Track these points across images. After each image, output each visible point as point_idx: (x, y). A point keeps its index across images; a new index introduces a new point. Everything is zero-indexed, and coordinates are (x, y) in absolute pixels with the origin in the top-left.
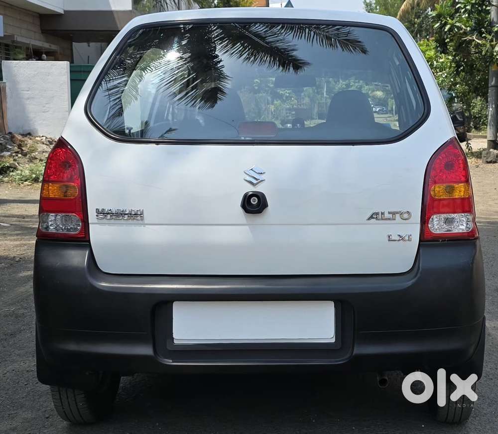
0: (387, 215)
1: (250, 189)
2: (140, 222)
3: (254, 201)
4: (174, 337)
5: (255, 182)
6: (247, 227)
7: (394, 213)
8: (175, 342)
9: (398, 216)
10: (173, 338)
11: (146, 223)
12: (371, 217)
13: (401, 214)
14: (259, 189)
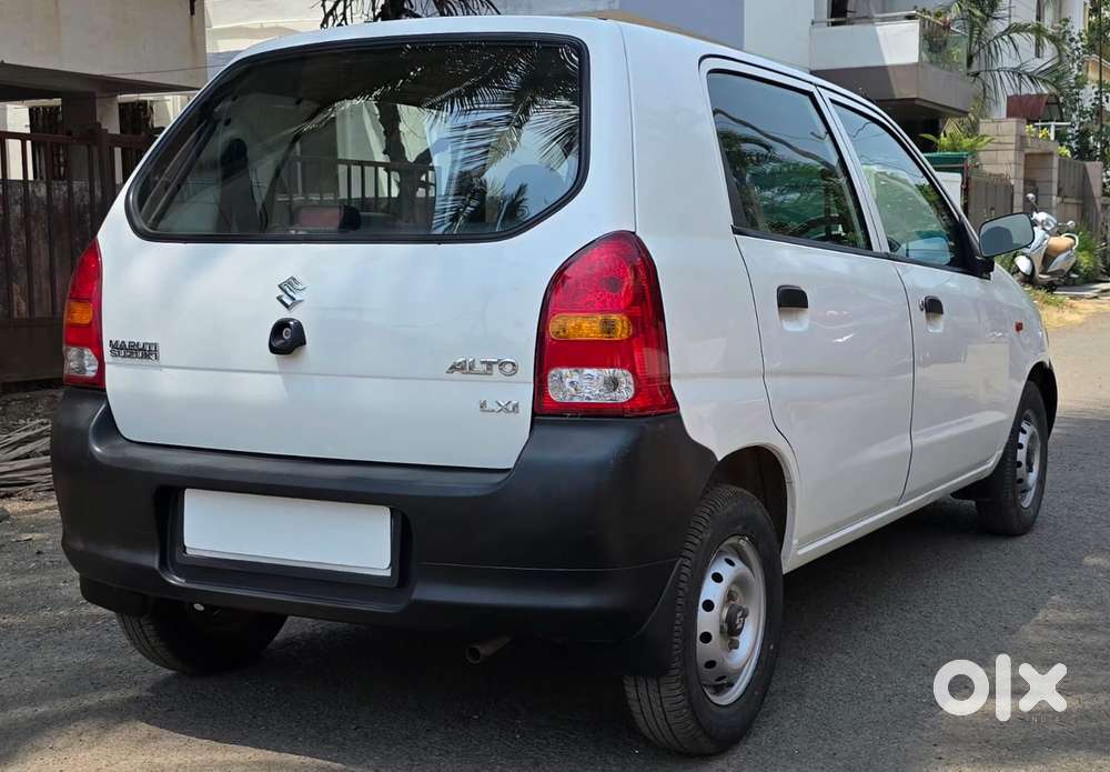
0: (479, 367)
1: (283, 314)
2: (156, 362)
3: (287, 334)
4: (186, 544)
5: (289, 302)
6: (279, 377)
7: (490, 364)
8: (189, 552)
9: (496, 367)
10: (185, 547)
11: (163, 364)
12: (453, 368)
13: (502, 364)
14: (296, 314)
